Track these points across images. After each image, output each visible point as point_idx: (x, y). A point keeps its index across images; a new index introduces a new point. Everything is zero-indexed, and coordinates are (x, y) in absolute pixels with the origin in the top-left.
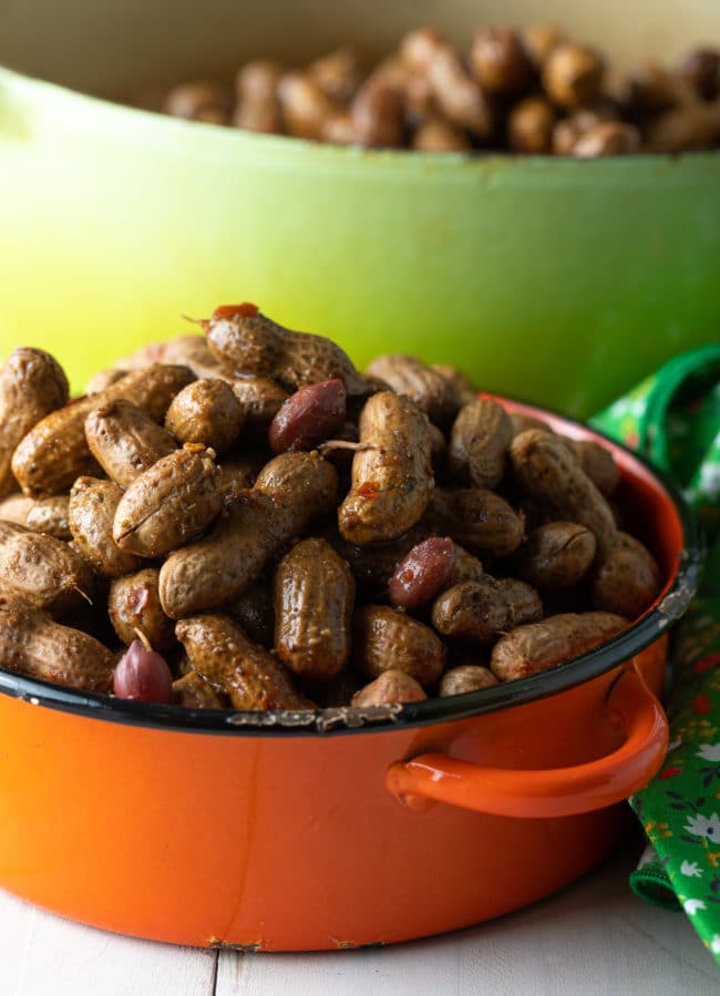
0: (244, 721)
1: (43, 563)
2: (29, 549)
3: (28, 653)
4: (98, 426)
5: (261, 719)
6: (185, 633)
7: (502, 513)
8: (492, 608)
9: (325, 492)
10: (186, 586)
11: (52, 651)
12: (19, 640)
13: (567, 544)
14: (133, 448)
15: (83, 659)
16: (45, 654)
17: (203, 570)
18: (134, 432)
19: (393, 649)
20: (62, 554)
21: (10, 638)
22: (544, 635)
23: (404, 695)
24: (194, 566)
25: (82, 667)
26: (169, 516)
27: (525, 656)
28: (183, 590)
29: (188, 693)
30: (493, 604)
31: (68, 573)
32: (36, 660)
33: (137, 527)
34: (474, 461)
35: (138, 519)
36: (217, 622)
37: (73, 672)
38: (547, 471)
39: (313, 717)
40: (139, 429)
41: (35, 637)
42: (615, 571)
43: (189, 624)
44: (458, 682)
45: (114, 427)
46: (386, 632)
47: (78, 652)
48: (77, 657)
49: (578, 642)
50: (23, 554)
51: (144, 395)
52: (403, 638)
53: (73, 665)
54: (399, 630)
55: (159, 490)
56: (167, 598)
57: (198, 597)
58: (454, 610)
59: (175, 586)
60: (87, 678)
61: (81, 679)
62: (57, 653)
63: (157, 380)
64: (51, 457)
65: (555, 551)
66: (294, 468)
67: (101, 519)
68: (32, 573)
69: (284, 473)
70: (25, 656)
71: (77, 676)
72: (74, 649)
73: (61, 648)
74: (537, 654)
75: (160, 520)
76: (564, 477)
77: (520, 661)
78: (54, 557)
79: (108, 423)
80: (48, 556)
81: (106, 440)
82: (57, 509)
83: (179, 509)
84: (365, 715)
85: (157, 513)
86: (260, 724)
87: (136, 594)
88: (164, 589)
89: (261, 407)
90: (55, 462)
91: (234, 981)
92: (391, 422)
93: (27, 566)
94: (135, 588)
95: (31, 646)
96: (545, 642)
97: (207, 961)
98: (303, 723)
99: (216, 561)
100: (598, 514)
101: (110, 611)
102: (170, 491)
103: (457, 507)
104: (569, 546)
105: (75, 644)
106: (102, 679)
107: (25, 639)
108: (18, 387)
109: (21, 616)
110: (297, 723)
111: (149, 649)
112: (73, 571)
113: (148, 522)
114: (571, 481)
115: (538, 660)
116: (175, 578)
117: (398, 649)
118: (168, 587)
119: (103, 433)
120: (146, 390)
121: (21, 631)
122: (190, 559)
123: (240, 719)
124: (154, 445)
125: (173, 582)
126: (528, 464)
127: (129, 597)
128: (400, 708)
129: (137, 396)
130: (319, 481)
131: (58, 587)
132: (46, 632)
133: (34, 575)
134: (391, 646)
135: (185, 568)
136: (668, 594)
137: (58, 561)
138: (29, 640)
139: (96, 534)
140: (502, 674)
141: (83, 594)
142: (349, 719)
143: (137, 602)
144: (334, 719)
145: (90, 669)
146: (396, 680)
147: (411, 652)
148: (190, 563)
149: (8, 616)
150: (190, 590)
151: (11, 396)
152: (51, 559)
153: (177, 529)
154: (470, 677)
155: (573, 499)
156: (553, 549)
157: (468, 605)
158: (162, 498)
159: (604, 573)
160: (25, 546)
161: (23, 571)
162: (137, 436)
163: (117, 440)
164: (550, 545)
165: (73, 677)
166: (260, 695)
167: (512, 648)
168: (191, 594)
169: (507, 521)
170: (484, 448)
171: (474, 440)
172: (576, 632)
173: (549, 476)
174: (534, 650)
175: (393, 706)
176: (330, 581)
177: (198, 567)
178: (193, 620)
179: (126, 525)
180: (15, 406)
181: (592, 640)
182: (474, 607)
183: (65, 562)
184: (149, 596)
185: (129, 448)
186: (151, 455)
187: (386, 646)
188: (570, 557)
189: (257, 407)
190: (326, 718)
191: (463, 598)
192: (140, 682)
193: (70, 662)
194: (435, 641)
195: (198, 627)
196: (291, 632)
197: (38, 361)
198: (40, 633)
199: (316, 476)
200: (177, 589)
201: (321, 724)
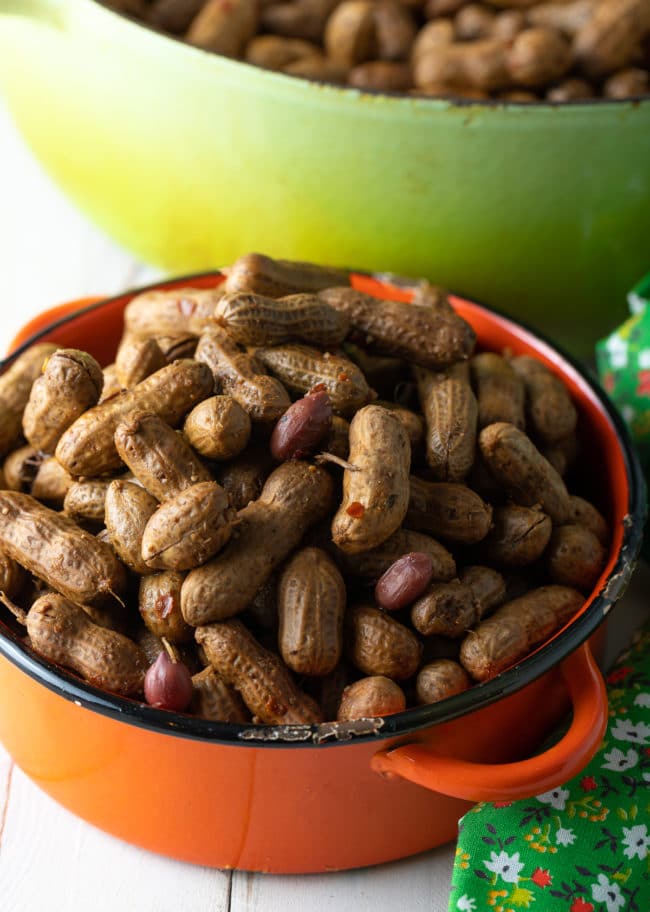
0: (252, 737)
1: (82, 568)
2: (70, 553)
3: (71, 655)
4: (126, 442)
5: (266, 735)
6: (203, 640)
7: (473, 511)
8: (462, 611)
9: (321, 504)
10: (203, 606)
11: (92, 657)
12: (64, 644)
13: (528, 532)
14: (158, 466)
15: (118, 665)
16: (86, 658)
17: (218, 592)
18: (157, 449)
19: (378, 653)
20: (99, 559)
21: (57, 642)
22: (505, 633)
23: (386, 703)
24: (211, 588)
25: (117, 672)
26: (189, 547)
27: (488, 656)
28: (201, 608)
29: (207, 692)
30: (462, 607)
31: (104, 578)
32: (79, 661)
33: (162, 552)
34: (452, 460)
35: (162, 546)
36: (229, 632)
37: (109, 677)
38: (509, 463)
39: (310, 733)
40: (161, 445)
41: (78, 642)
42: (568, 553)
43: (206, 631)
44: (433, 680)
45: (140, 444)
46: (373, 635)
47: (113, 659)
48: (113, 663)
49: (534, 629)
50: (66, 557)
51: (167, 397)
52: (386, 645)
53: (110, 670)
54: (383, 636)
55: (180, 526)
56: (188, 614)
57: (214, 614)
58: (430, 617)
59: (195, 605)
60: (121, 682)
61: (117, 682)
62: (96, 659)
63: (178, 383)
64: (88, 455)
65: (518, 538)
66: (294, 486)
67: (132, 530)
68: (74, 575)
69: (286, 490)
70: (69, 657)
71: (113, 680)
72: (110, 656)
73: (100, 655)
74: (499, 654)
75: (181, 550)
76: (524, 468)
77: (484, 660)
78: (92, 560)
79: (135, 440)
80: (87, 560)
81: (134, 455)
82: (94, 495)
83: (196, 543)
84: (353, 731)
85: (179, 545)
86: (266, 739)
87: (162, 599)
88: (185, 605)
89: (262, 412)
90: (92, 458)
91: (245, 903)
92: (376, 442)
93: (69, 569)
94: (162, 594)
95: (74, 648)
96: (506, 641)
97: (224, 880)
98: (301, 738)
99: (228, 582)
100: (555, 494)
101: (140, 608)
102: (190, 528)
103: (434, 506)
104: (529, 535)
105: (111, 650)
106: (134, 681)
107: (69, 642)
108: (59, 389)
109: (65, 622)
110: (296, 739)
111: (174, 662)
112: (109, 573)
113: (170, 550)
114: (531, 469)
115: (500, 658)
116: (194, 598)
117: (382, 654)
118: (188, 605)
119: (131, 449)
120: (169, 392)
121: (65, 636)
122: (206, 582)
123: (248, 734)
124: (176, 462)
125: (193, 602)
126: (494, 457)
127: (157, 602)
128: (382, 722)
129: (161, 398)
130: (317, 496)
131: (96, 590)
132: (86, 636)
133: (76, 578)
134: (375, 651)
135: (202, 590)
136: (611, 576)
137: (95, 565)
138: (73, 643)
139: (128, 542)
140: (470, 669)
141: (117, 598)
142: (339, 734)
143: (163, 607)
144: (327, 735)
145: (124, 673)
146: (379, 688)
147: (394, 657)
148: (207, 586)
149: (55, 622)
150: (206, 608)
151: (54, 393)
152: (89, 563)
153: (195, 557)
154: (442, 676)
155: (532, 483)
156: (515, 536)
157: (442, 613)
158: (182, 533)
159: (559, 553)
160: (68, 551)
161: (67, 573)
162: (160, 452)
163: (143, 456)
164: (513, 532)
165: (109, 680)
166: (266, 699)
167: (478, 648)
168: (208, 611)
169: (477, 518)
170: (460, 445)
171: (451, 437)
172: (534, 622)
173: (511, 466)
174: (496, 650)
175: (377, 721)
176: (325, 594)
177: (213, 590)
178: (210, 629)
179: (152, 549)
180: (57, 400)
181: (546, 627)
182: (446, 614)
183: (102, 567)
184: (173, 603)
185: (154, 465)
186: (173, 471)
187: (372, 651)
188: (530, 543)
189: (258, 411)
190: (321, 734)
191: (437, 607)
192: (166, 691)
193: (107, 668)
194: (413, 644)
195: (214, 636)
196: (293, 636)
197: (76, 368)
198: (81, 637)
199: (314, 492)
200: (196, 608)
201: (317, 739)
